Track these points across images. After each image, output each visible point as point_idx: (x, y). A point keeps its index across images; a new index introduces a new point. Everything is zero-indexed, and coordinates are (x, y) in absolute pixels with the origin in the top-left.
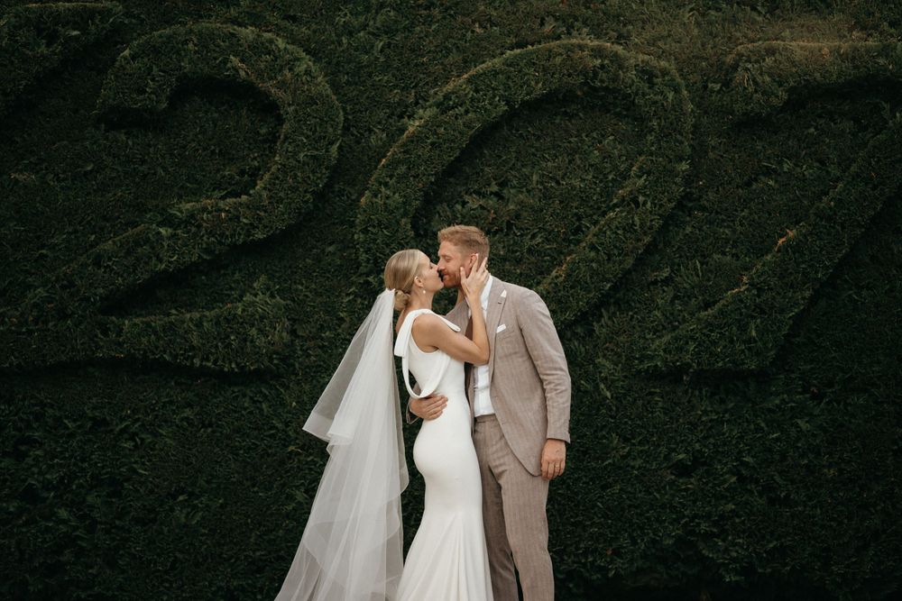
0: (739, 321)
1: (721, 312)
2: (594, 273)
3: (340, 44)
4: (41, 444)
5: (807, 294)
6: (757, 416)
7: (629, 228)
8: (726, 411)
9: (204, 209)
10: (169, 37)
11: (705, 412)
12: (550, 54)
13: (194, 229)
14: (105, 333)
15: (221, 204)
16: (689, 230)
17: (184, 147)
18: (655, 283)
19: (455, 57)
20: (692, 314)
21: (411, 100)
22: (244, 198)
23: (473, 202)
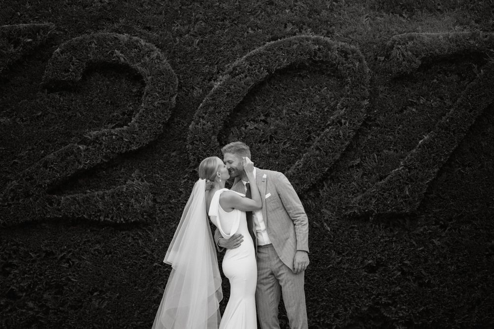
0: (399, 186)
1: (389, 181)
2: (318, 162)
3: (175, 41)
4: (18, 267)
5: (436, 170)
6: (411, 238)
7: (337, 137)
8: (394, 236)
9: (103, 134)
10: (81, 41)
11: (382, 237)
12: (291, 44)
13: (98, 146)
14: (51, 204)
15: (113, 131)
16: (370, 137)
17: (92, 100)
18: (352, 167)
19: (238, 47)
20: (373, 183)
21: (215, 71)
22: (125, 127)
23: (251, 126)
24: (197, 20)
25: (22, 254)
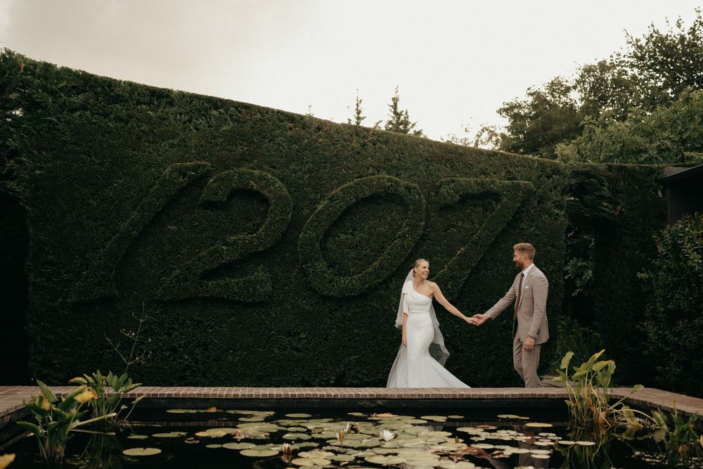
2: (390, 264)
3: (292, 176)
4: (178, 330)
5: (469, 272)
7: (403, 247)
9: (240, 239)
10: (227, 174)
12: (372, 181)
13: (235, 247)
14: (202, 287)
15: (246, 237)
16: (425, 247)
17: (232, 215)
19: (335, 182)
21: (319, 197)
22: (255, 234)
23: (343, 237)
24: (307, 162)
25: (181, 321)
